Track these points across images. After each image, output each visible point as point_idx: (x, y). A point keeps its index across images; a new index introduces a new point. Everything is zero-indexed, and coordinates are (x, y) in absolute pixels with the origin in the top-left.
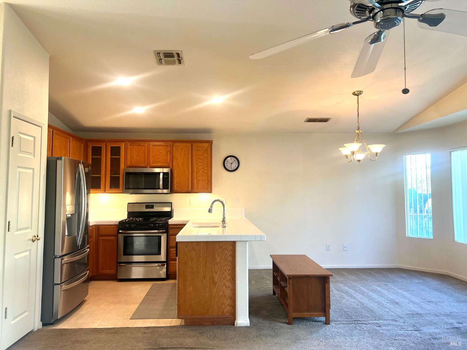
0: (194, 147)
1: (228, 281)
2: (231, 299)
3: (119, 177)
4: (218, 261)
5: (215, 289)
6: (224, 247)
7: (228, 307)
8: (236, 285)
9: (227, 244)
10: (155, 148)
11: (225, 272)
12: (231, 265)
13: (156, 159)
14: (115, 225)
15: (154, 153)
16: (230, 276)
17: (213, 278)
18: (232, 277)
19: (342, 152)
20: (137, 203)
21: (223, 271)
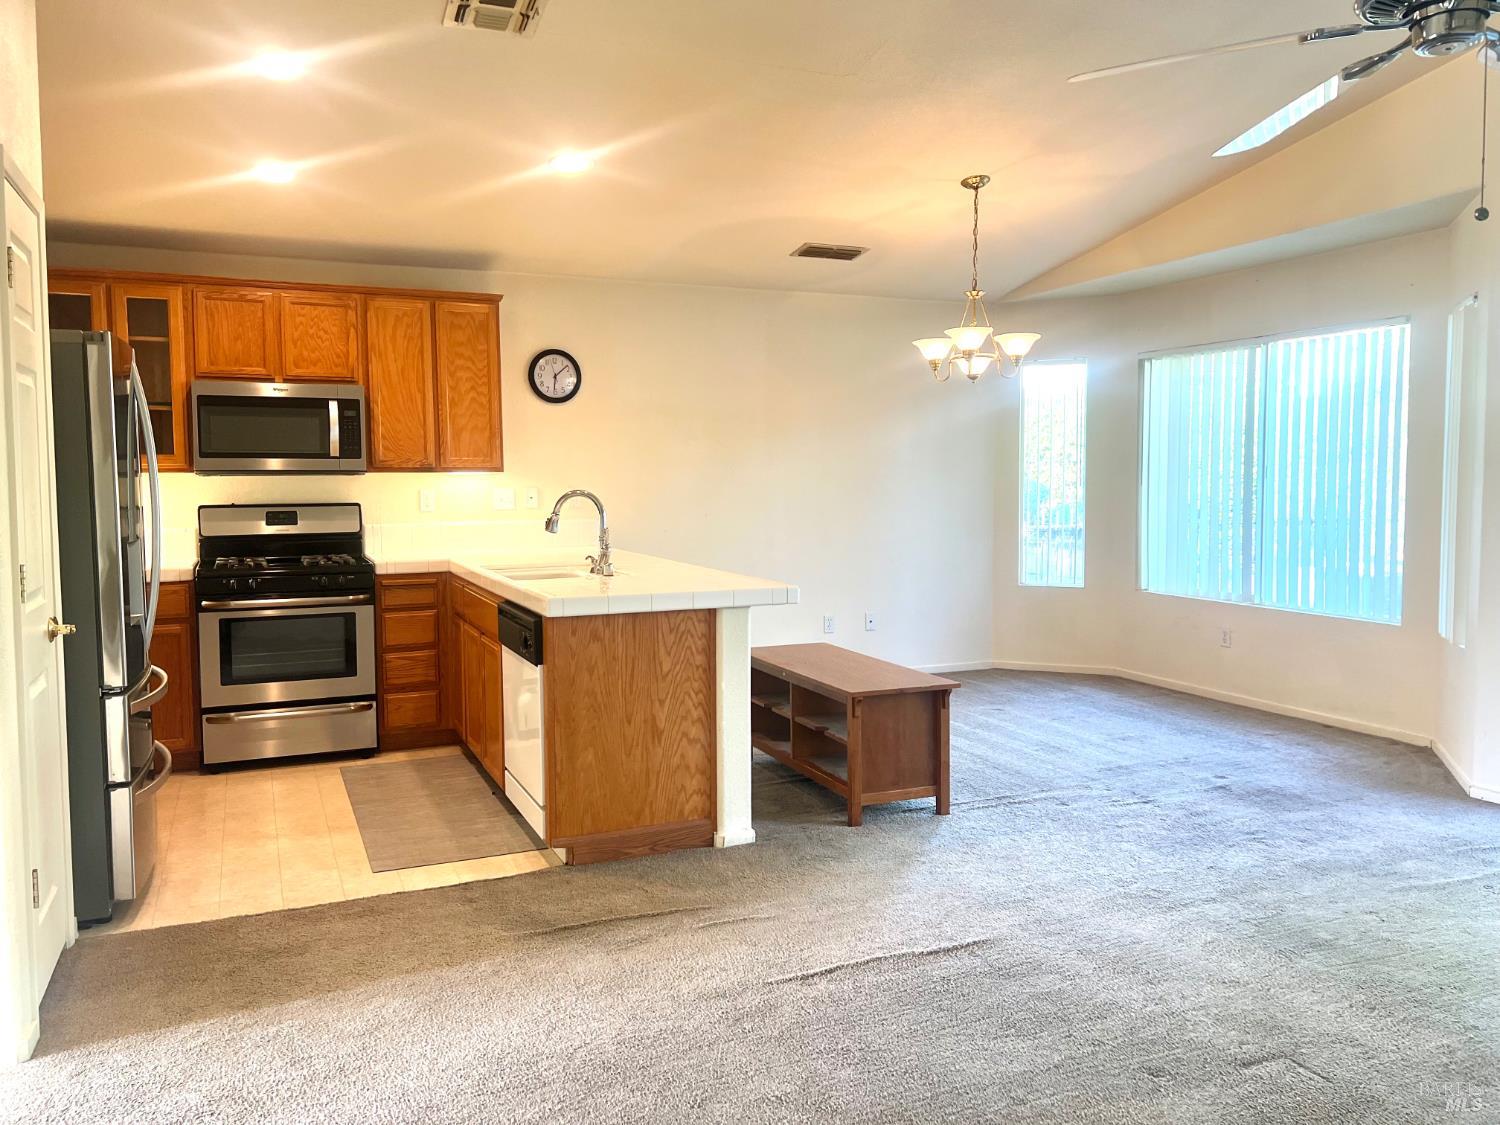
0: (440, 316)
1: (693, 723)
2: (703, 773)
3: (171, 412)
4: (666, 669)
5: (660, 751)
6: (682, 628)
7: (695, 796)
8: (718, 732)
9: (692, 619)
10: (303, 312)
11: (687, 697)
12: (704, 677)
13: (305, 353)
14: (180, 582)
15: (296, 330)
16: (700, 709)
17: (654, 718)
18: (705, 712)
19: (923, 352)
20: (233, 506)
21: (681, 698)
